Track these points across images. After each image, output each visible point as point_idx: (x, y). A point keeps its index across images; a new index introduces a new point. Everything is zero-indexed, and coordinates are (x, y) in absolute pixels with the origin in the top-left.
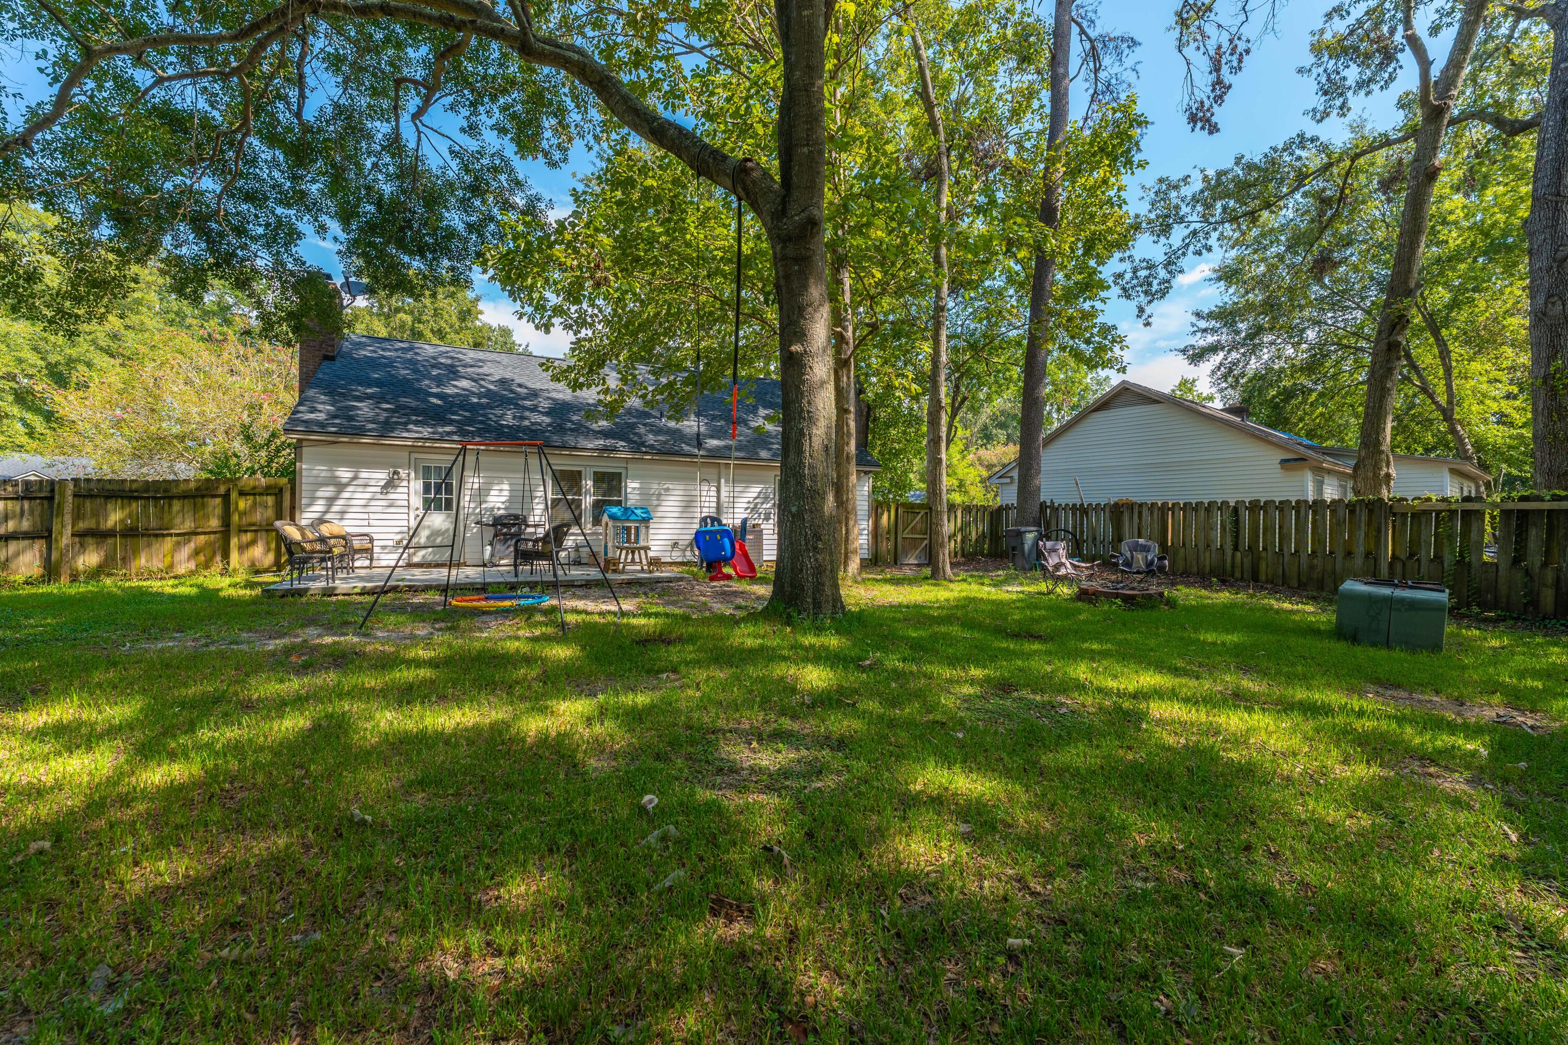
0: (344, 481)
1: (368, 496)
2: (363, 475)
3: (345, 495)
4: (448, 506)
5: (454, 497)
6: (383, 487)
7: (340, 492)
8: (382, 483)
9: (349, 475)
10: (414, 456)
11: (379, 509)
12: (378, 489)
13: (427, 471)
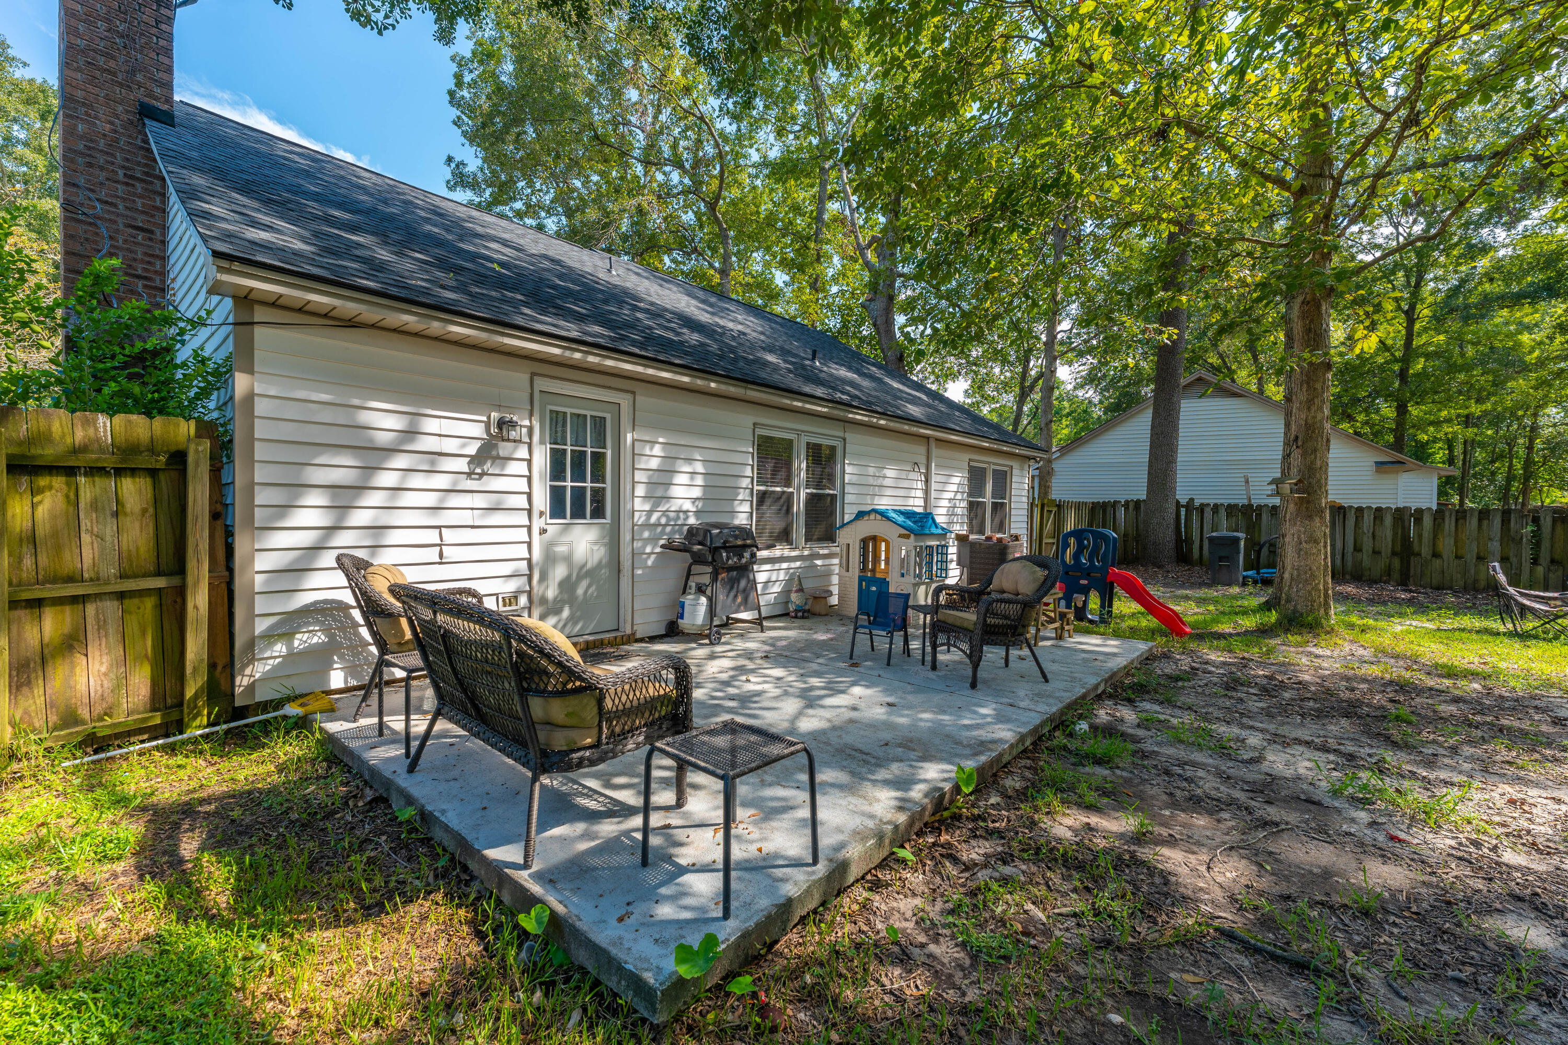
0: (383, 438)
1: (442, 482)
2: (430, 425)
3: (387, 479)
4: (598, 512)
5: (608, 486)
6: (476, 460)
7: (371, 469)
8: (472, 449)
9: (394, 423)
10: (542, 384)
11: (466, 518)
12: (462, 465)
13: (556, 423)
